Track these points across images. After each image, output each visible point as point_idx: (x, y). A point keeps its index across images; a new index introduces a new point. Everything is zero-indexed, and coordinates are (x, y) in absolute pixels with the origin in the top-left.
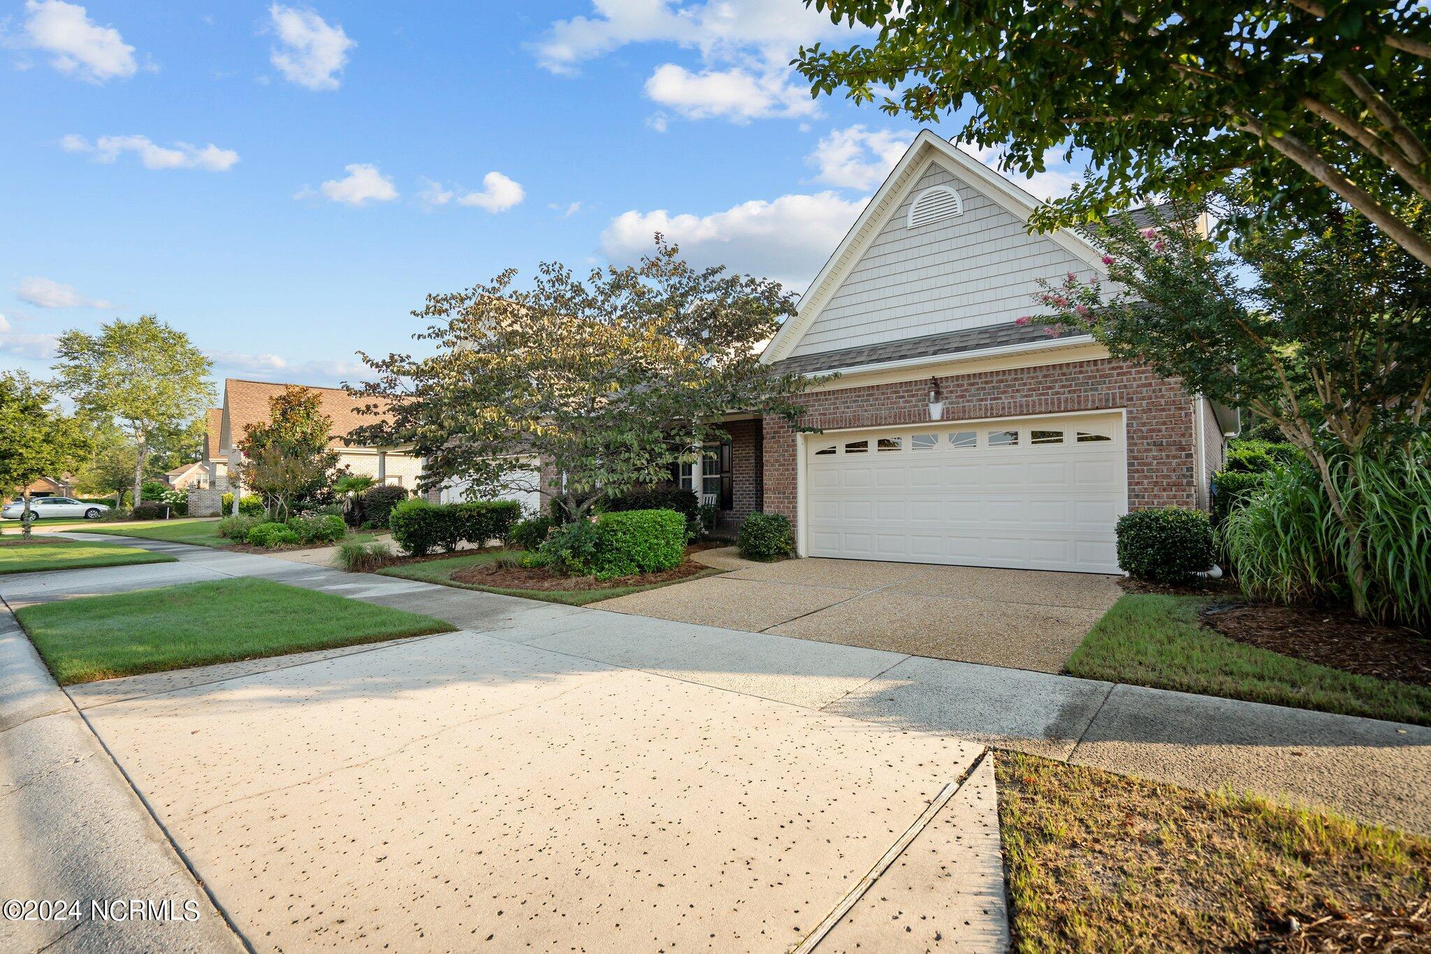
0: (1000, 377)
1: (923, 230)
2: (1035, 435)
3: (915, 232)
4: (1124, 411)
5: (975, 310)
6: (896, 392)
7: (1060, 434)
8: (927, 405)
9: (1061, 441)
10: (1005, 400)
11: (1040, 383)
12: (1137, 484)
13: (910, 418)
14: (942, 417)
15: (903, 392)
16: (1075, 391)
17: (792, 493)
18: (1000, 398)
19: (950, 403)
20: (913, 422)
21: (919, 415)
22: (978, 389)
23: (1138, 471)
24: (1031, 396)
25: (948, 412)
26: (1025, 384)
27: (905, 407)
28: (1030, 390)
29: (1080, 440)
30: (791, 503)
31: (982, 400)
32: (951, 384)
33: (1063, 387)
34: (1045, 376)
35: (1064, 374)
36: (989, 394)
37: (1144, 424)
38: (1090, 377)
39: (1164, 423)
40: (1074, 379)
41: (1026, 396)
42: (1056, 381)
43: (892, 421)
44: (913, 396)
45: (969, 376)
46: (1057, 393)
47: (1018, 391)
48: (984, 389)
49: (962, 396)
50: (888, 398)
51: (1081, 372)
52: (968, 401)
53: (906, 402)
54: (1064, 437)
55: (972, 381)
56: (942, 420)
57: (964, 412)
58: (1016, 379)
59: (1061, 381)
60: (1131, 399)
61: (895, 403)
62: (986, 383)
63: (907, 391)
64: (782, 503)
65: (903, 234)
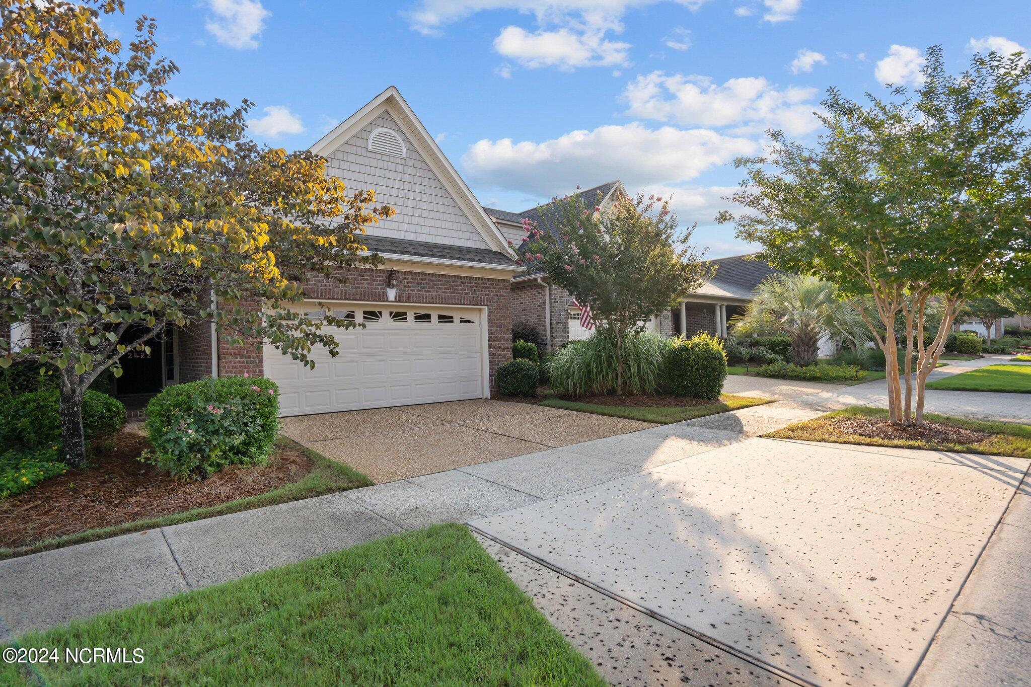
0: (431, 278)
1: (378, 156)
2: (440, 317)
3: (373, 155)
4: (486, 307)
5: (412, 228)
6: (361, 275)
7: (452, 318)
8: (385, 289)
9: (452, 322)
10: (433, 293)
11: (451, 285)
12: (493, 348)
13: (372, 297)
14: (396, 299)
15: (367, 276)
16: (467, 293)
17: (258, 357)
18: (430, 291)
19: (400, 290)
20: (374, 301)
21: (379, 295)
22: (418, 283)
23: (493, 341)
24: (446, 293)
25: (399, 296)
26: (443, 285)
27: (368, 288)
28: (446, 289)
29: (461, 322)
30: (258, 367)
31: (420, 291)
32: (401, 277)
33: (462, 290)
34: (453, 282)
35: (462, 283)
36: (424, 288)
37: (495, 316)
38: (474, 287)
39: (502, 316)
40: (467, 286)
41: (444, 292)
42: (459, 286)
43: (358, 297)
44: (374, 280)
45: (412, 273)
46: (459, 293)
47: (440, 288)
48: (421, 283)
49: (408, 286)
50: (355, 279)
51: (470, 283)
52: (412, 290)
53: (369, 284)
54: (454, 320)
55: (414, 277)
56: (395, 301)
57: (410, 297)
58: (439, 281)
59: (461, 286)
60: (490, 302)
61: (361, 283)
62: (423, 280)
63: (370, 276)
64: (245, 367)
65: (364, 152)
